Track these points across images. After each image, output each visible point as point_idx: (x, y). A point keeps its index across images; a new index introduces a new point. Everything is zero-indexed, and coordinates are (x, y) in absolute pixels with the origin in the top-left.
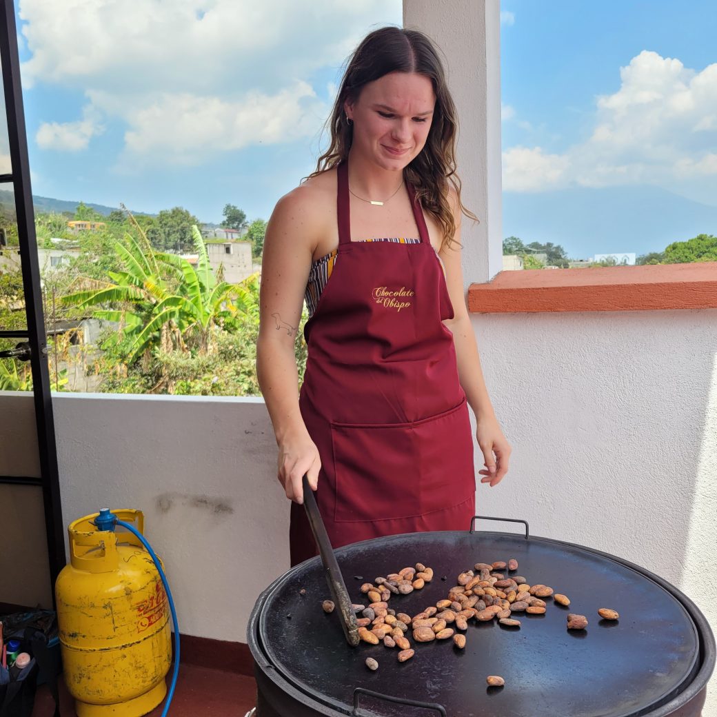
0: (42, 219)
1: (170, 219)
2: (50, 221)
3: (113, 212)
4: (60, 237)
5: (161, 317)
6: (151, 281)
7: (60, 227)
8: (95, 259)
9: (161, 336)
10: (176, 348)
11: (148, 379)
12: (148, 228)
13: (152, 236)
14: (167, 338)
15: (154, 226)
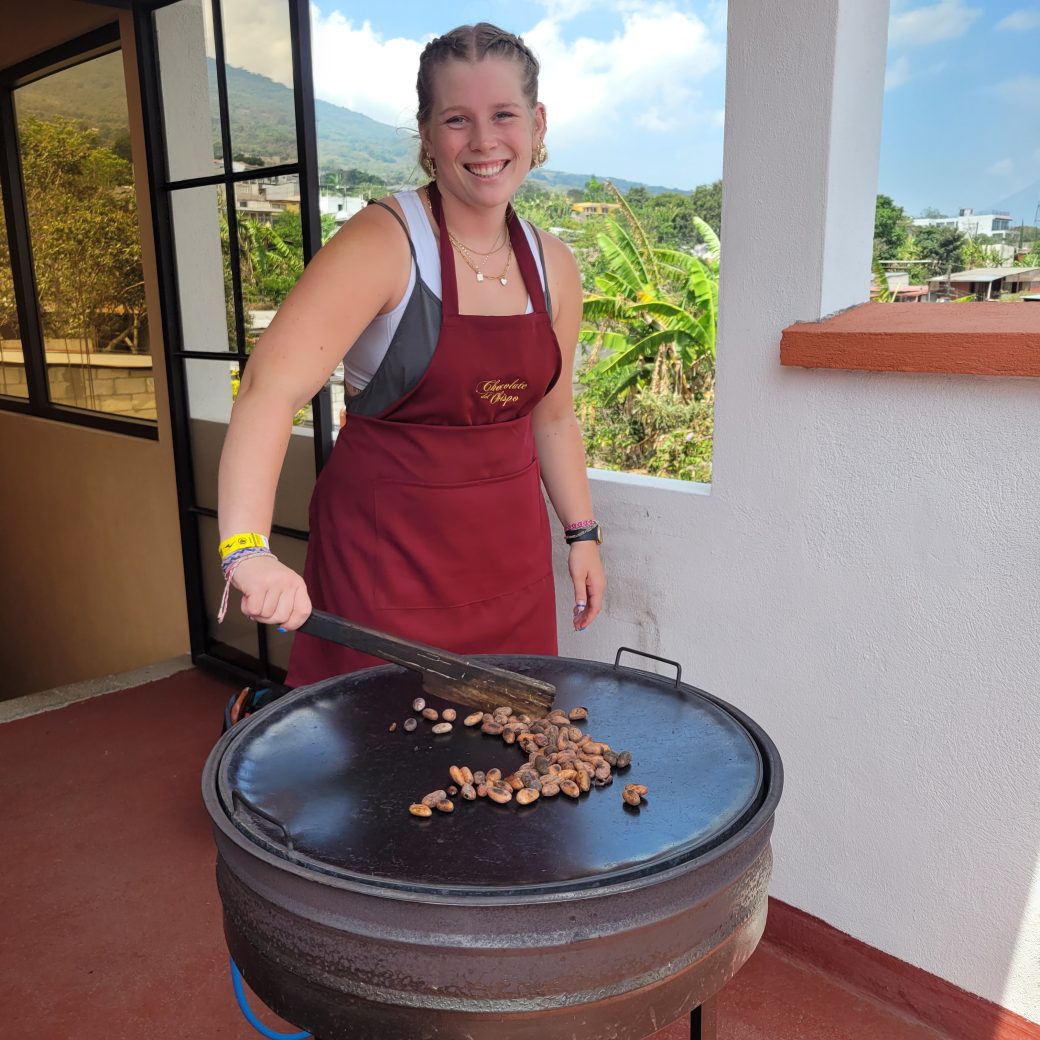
0: (541, 201)
1: (709, 198)
2: (550, 203)
3: (632, 189)
4: (562, 226)
6: (648, 291)
7: (563, 211)
9: (653, 370)
10: (674, 388)
11: (634, 429)
12: (677, 211)
13: (682, 223)
14: (659, 373)
15: (686, 208)
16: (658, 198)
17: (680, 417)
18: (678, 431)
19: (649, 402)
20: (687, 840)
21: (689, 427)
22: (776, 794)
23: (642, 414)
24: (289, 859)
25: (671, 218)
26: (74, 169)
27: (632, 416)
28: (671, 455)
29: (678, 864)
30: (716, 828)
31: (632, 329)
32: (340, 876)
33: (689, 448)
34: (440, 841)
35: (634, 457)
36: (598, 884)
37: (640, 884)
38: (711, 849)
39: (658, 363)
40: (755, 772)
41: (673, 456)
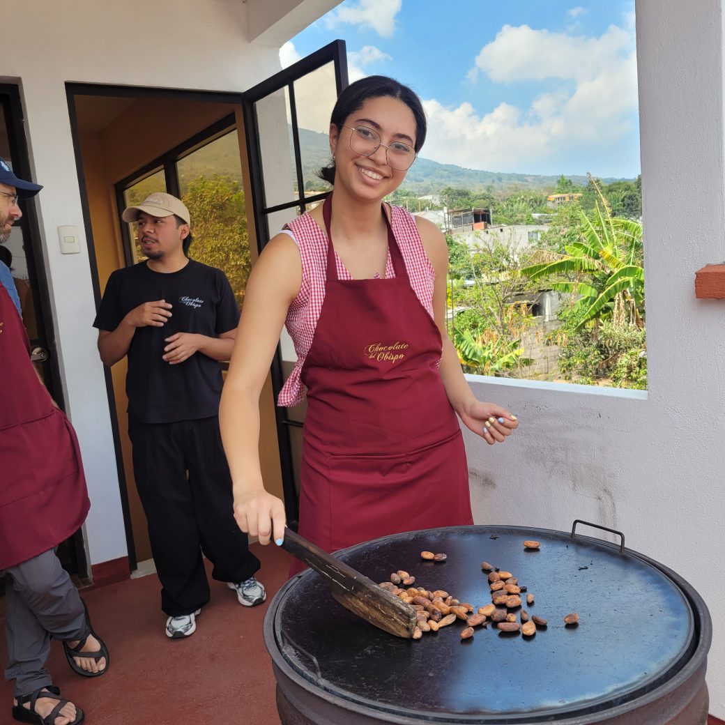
2: (532, 198)
4: (541, 212)
5: (615, 287)
6: (608, 250)
7: (541, 201)
8: (563, 231)
9: (614, 307)
10: (629, 319)
11: (601, 351)
12: (625, 193)
13: (629, 201)
14: (619, 308)
15: (632, 191)
16: (610, 186)
17: (635, 340)
18: (632, 351)
19: (609, 331)
20: (628, 683)
21: (641, 348)
22: (705, 644)
23: (606, 340)
24: (318, 685)
25: (620, 199)
26: (222, 207)
27: (599, 342)
28: (628, 369)
29: (621, 703)
30: (653, 674)
31: (595, 280)
32: (354, 701)
33: (642, 363)
34: (431, 675)
35: (601, 370)
36: (553, 718)
37: (588, 720)
38: (649, 691)
39: (617, 302)
40: (687, 625)
41: (630, 369)
